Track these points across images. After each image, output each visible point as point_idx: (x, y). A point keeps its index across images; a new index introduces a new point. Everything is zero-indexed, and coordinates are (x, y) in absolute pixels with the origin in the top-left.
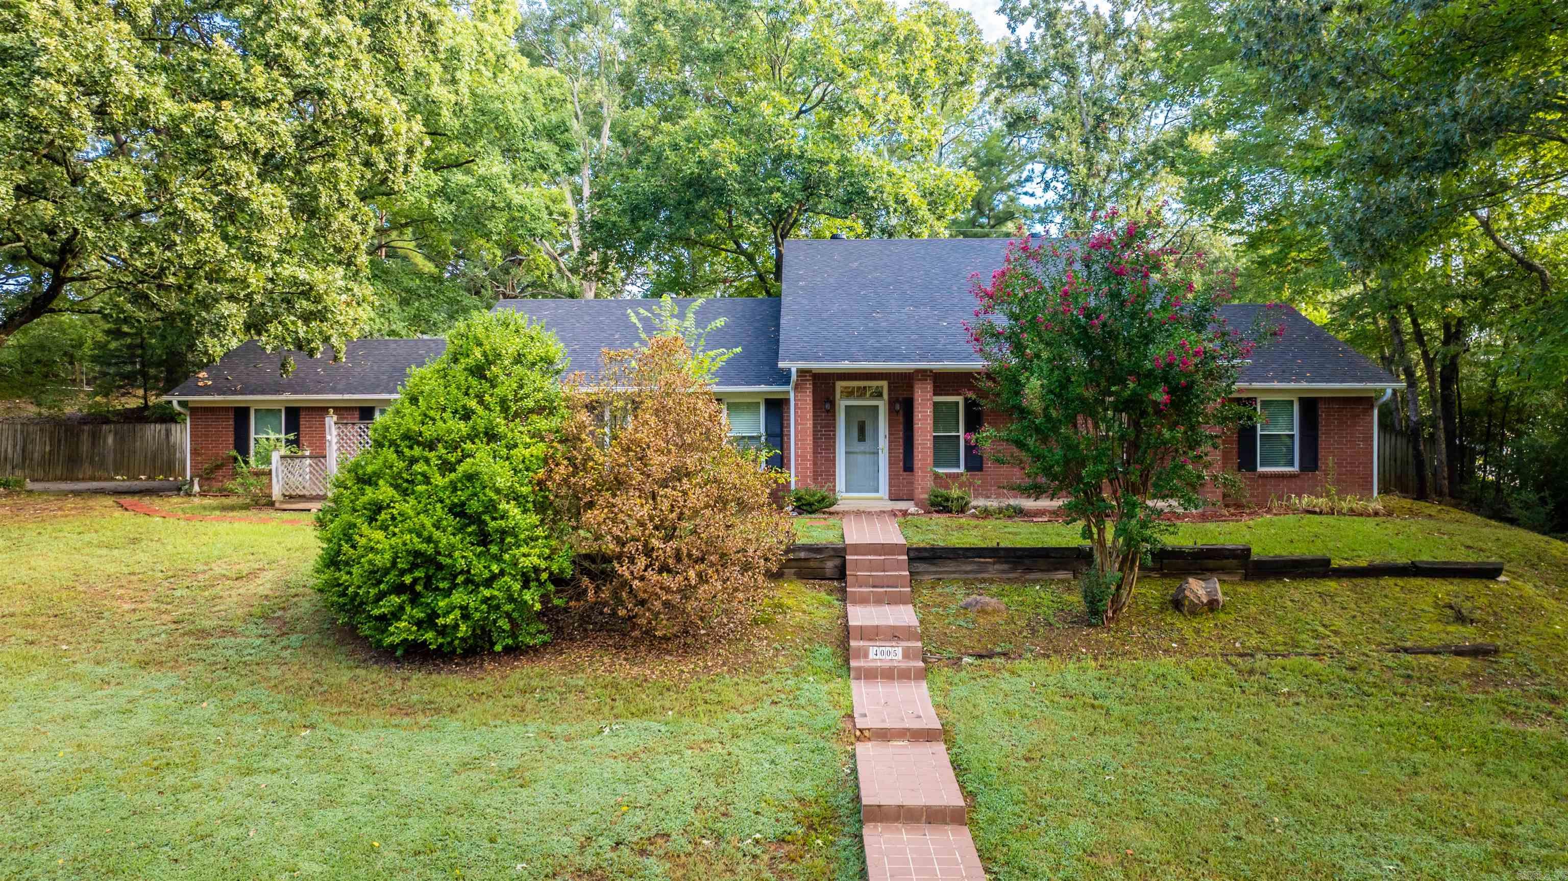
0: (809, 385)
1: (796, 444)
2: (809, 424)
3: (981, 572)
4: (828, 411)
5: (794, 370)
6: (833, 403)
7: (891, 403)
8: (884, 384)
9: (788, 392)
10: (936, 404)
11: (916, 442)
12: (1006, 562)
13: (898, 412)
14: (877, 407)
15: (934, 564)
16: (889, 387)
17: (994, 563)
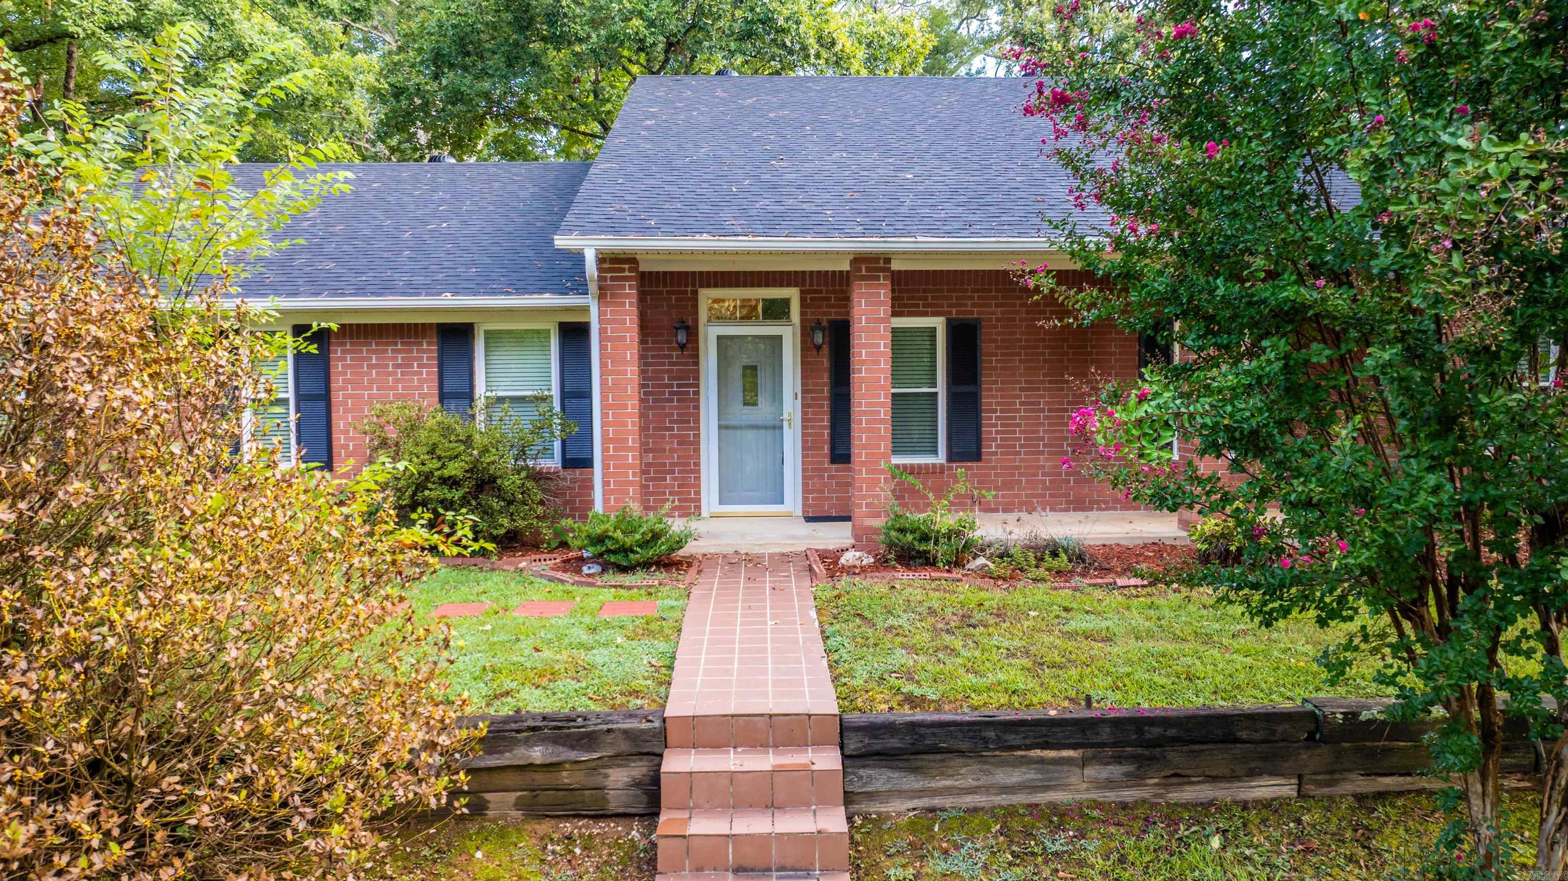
0: (630, 291)
1: (604, 415)
2: (632, 372)
3: (1047, 788)
4: (682, 347)
5: (590, 256)
6: (692, 332)
7: (807, 331)
8: (792, 294)
9: (585, 309)
10: (894, 331)
11: (855, 409)
12: (1118, 760)
13: (818, 348)
14: (780, 337)
15: (915, 770)
16: (803, 300)
17: (1084, 763)
